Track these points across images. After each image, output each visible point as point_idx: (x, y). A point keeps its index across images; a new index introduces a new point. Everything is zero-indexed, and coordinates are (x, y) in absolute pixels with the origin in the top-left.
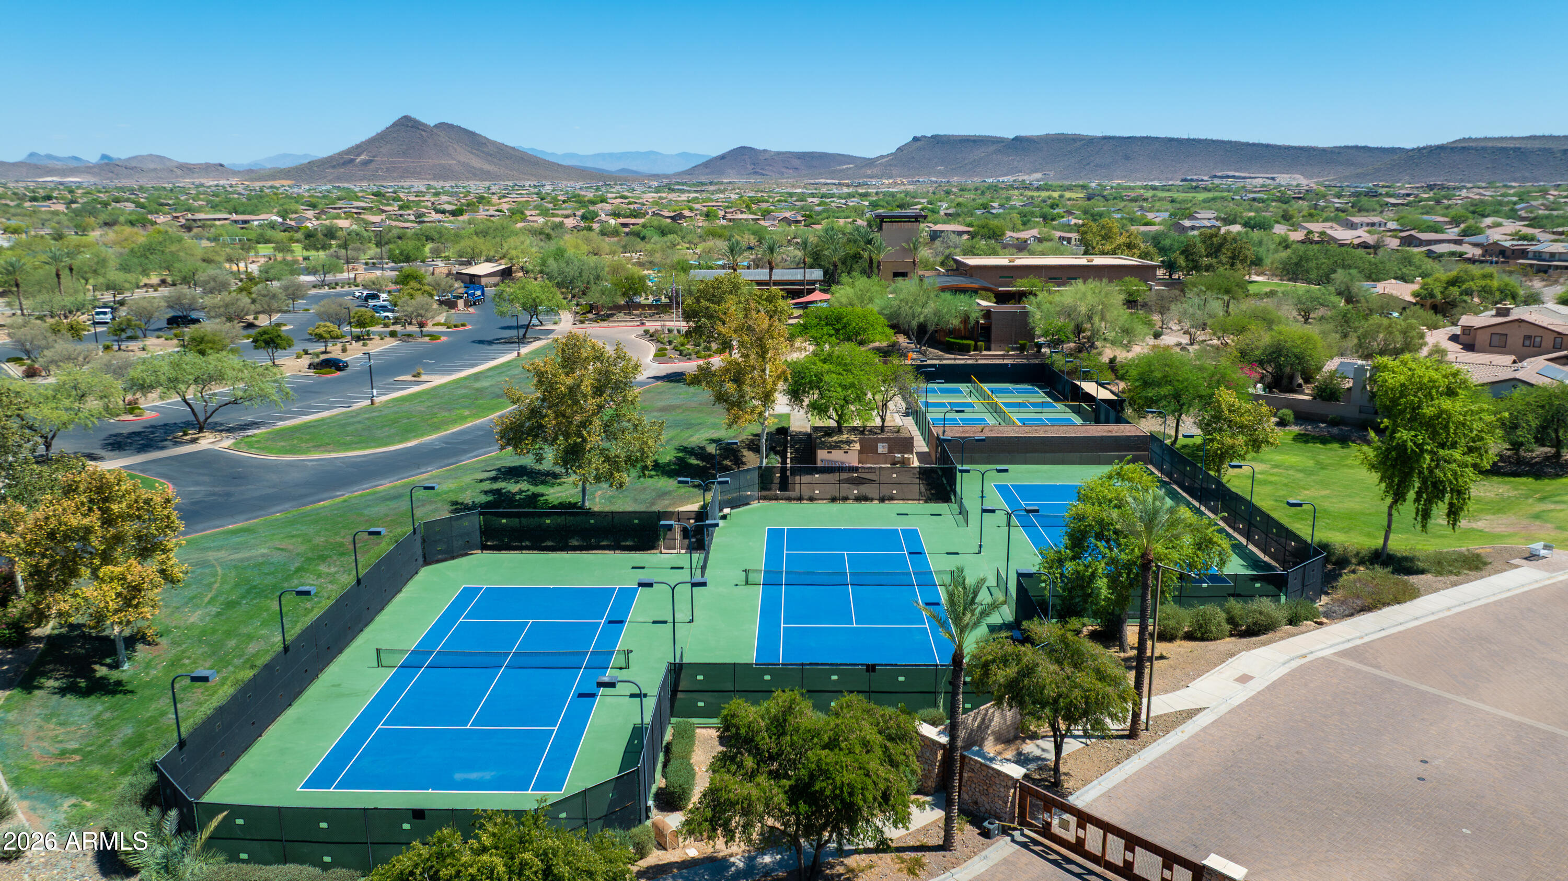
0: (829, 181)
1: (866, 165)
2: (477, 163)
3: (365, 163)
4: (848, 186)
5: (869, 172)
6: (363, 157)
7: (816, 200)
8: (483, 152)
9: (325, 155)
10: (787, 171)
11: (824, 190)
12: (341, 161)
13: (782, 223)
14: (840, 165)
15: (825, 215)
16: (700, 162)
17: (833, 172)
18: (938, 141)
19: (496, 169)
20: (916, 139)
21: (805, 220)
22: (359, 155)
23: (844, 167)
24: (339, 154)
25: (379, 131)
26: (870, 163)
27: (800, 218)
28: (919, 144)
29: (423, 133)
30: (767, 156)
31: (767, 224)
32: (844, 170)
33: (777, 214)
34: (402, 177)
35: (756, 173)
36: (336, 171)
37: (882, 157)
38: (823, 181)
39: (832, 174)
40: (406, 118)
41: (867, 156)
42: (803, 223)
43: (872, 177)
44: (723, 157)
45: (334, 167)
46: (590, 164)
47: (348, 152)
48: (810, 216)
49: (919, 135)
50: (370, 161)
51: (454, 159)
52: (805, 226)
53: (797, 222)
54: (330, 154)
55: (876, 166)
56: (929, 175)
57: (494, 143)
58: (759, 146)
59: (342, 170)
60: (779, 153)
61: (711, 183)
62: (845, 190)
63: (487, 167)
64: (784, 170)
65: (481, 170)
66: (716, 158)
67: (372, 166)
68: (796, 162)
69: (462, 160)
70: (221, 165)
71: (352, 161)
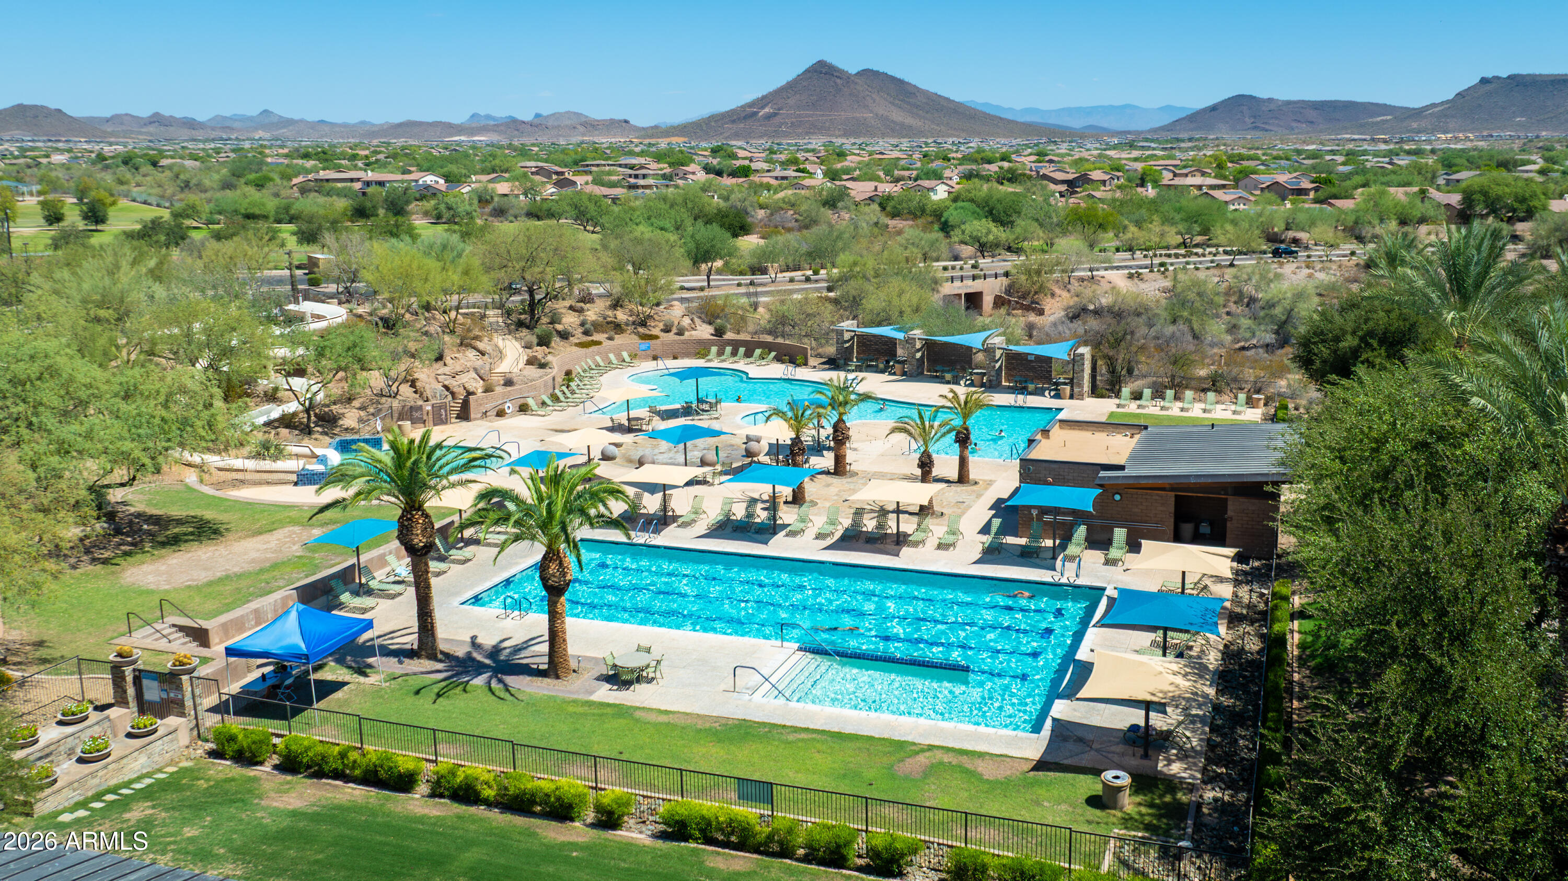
0: (1356, 137)
1: (1409, 117)
2: (898, 116)
3: (769, 117)
4: (1385, 142)
5: (1415, 125)
6: (767, 110)
7: (1340, 159)
8: (909, 103)
9: (728, 109)
10: (1299, 125)
11: (1351, 146)
12: (743, 115)
13: (1267, 194)
14: (1371, 117)
15: (1358, 179)
16: (1184, 115)
17: (1362, 126)
18: (1517, 83)
19: (920, 124)
20: (1484, 81)
21: (1316, 190)
22: (763, 108)
23: (1379, 119)
24: (742, 107)
25: (790, 79)
26: (1417, 113)
27: (1306, 184)
28: (1488, 87)
29: (838, 81)
30: (1272, 107)
31: (1227, 198)
32: (1378, 123)
33: (1261, 177)
34: (807, 133)
35: (1256, 128)
36: (735, 126)
37: (1434, 105)
38: (1348, 136)
39: (1361, 128)
40: (821, 63)
41: (1411, 106)
42: (1312, 195)
43: (1419, 132)
44: (1214, 108)
45: (733, 121)
46: (1052, 120)
47: (751, 105)
48: (1328, 182)
49: (1489, 75)
50: (775, 115)
51: (871, 112)
52: (1316, 201)
53: (1301, 192)
54: (733, 107)
55: (1426, 117)
56: (1503, 128)
57: (925, 93)
58: (1263, 94)
59: (742, 125)
60: (1289, 103)
61: (1190, 140)
62: (1383, 147)
63: (909, 121)
64: (1294, 124)
65: (902, 125)
66: (1204, 110)
67: (776, 120)
68: (1312, 114)
69: (881, 111)
70: (626, 122)
71: (755, 114)
